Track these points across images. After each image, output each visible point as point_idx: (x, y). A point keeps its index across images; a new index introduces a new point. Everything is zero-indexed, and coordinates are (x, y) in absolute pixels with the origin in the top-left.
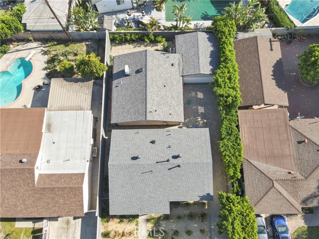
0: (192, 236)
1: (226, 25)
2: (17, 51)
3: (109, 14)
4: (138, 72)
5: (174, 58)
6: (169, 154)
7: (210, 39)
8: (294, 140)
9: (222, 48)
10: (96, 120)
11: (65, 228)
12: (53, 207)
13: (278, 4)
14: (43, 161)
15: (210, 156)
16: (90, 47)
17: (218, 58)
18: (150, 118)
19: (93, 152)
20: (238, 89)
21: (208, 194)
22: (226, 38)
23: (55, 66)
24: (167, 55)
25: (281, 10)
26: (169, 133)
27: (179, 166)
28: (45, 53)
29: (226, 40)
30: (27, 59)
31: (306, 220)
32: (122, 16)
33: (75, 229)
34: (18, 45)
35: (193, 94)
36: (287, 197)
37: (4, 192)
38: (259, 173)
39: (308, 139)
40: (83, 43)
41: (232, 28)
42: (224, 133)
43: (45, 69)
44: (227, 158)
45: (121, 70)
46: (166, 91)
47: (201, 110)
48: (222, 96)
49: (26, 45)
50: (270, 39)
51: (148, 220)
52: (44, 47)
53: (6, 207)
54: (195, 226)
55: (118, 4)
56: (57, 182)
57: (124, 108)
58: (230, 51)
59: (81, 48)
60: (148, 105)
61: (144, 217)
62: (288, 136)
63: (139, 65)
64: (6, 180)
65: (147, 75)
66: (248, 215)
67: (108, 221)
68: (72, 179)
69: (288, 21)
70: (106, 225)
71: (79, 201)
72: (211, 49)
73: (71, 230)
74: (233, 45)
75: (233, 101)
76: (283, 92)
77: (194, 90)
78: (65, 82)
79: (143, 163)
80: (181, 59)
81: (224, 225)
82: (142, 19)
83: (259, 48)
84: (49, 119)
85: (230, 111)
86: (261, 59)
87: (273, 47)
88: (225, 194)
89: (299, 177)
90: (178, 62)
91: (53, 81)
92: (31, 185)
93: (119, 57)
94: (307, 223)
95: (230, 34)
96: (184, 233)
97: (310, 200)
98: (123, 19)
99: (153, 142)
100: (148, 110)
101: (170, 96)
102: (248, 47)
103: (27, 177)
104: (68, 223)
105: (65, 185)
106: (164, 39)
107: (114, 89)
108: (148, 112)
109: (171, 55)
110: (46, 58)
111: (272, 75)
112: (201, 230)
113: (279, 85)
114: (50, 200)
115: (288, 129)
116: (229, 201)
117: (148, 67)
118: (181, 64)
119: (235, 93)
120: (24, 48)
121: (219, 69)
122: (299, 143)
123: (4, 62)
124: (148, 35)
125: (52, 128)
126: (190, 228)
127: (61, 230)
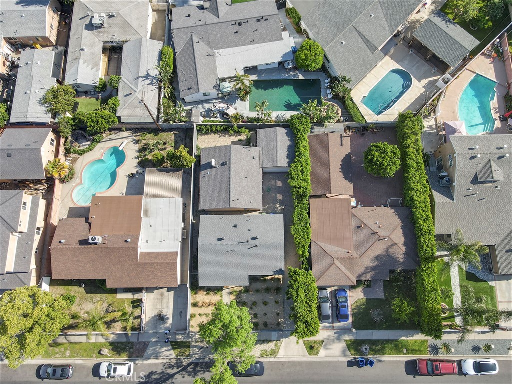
0: (268, 306)
1: (301, 123)
2: (111, 140)
3: (196, 103)
4: (223, 165)
5: (255, 151)
6: (249, 237)
7: (287, 134)
8: (354, 225)
9: (297, 143)
10: (185, 206)
11: (160, 299)
12: (152, 279)
13: (352, 100)
14: (143, 241)
15: (283, 238)
16: (178, 136)
17: (294, 153)
18: (233, 206)
19: (183, 235)
20: (309, 181)
21: (281, 270)
22: (302, 135)
23: (146, 155)
24: (249, 149)
25: (355, 105)
26: (249, 219)
27: (256, 246)
28: (137, 142)
29: (302, 136)
30: (121, 149)
31: (365, 293)
32: (207, 106)
33: (169, 299)
34: (110, 135)
35: (273, 182)
36: (345, 272)
37: (112, 266)
38: (324, 253)
39: (365, 224)
40: (172, 133)
41: (307, 125)
42: (296, 218)
43: (137, 158)
44: (298, 240)
45: (208, 162)
46: (248, 182)
47: (280, 197)
48: (295, 187)
49: (118, 134)
50: (341, 135)
51: (231, 293)
52: (135, 136)
53: (114, 279)
54: (271, 298)
55: (204, 96)
56: (156, 258)
57: (211, 197)
58: (304, 147)
59: (171, 137)
60: (232, 195)
61: (228, 291)
62: (350, 221)
63: (224, 158)
64: (115, 256)
65: (231, 169)
66: (310, 285)
67: (197, 293)
68: (168, 256)
69: (360, 118)
70: (195, 297)
71: (174, 275)
72: (289, 143)
73: (165, 301)
74: (308, 141)
75: (304, 192)
76: (349, 184)
77: (274, 179)
78: (158, 172)
79: (227, 243)
80: (261, 152)
81: (291, 291)
82: (227, 110)
83: (330, 144)
84: (146, 206)
85: (302, 200)
86: (331, 154)
87: (344, 142)
88: (293, 269)
89: (355, 255)
90: (258, 155)
91: (147, 171)
92: (135, 261)
93: (206, 149)
94: (366, 296)
95: (305, 131)
96: (262, 304)
97: (364, 275)
98: (209, 109)
99: (235, 226)
100: (232, 199)
101: (251, 186)
102: (321, 143)
103: (132, 254)
104: (162, 295)
105: (162, 261)
106: (247, 130)
107: (202, 179)
108: (231, 201)
109: (253, 149)
110: (137, 147)
111: (340, 169)
112: (276, 301)
113: (346, 177)
114: (150, 273)
115: (351, 215)
116: (296, 274)
117: (232, 161)
118: (262, 157)
119: (306, 184)
120: (117, 138)
121: (294, 163)
122: (358, 227)
123: (99, 151)
124: (232, 127)
125: (149, 213)
126: (266, 300)
127: (157, 301)
